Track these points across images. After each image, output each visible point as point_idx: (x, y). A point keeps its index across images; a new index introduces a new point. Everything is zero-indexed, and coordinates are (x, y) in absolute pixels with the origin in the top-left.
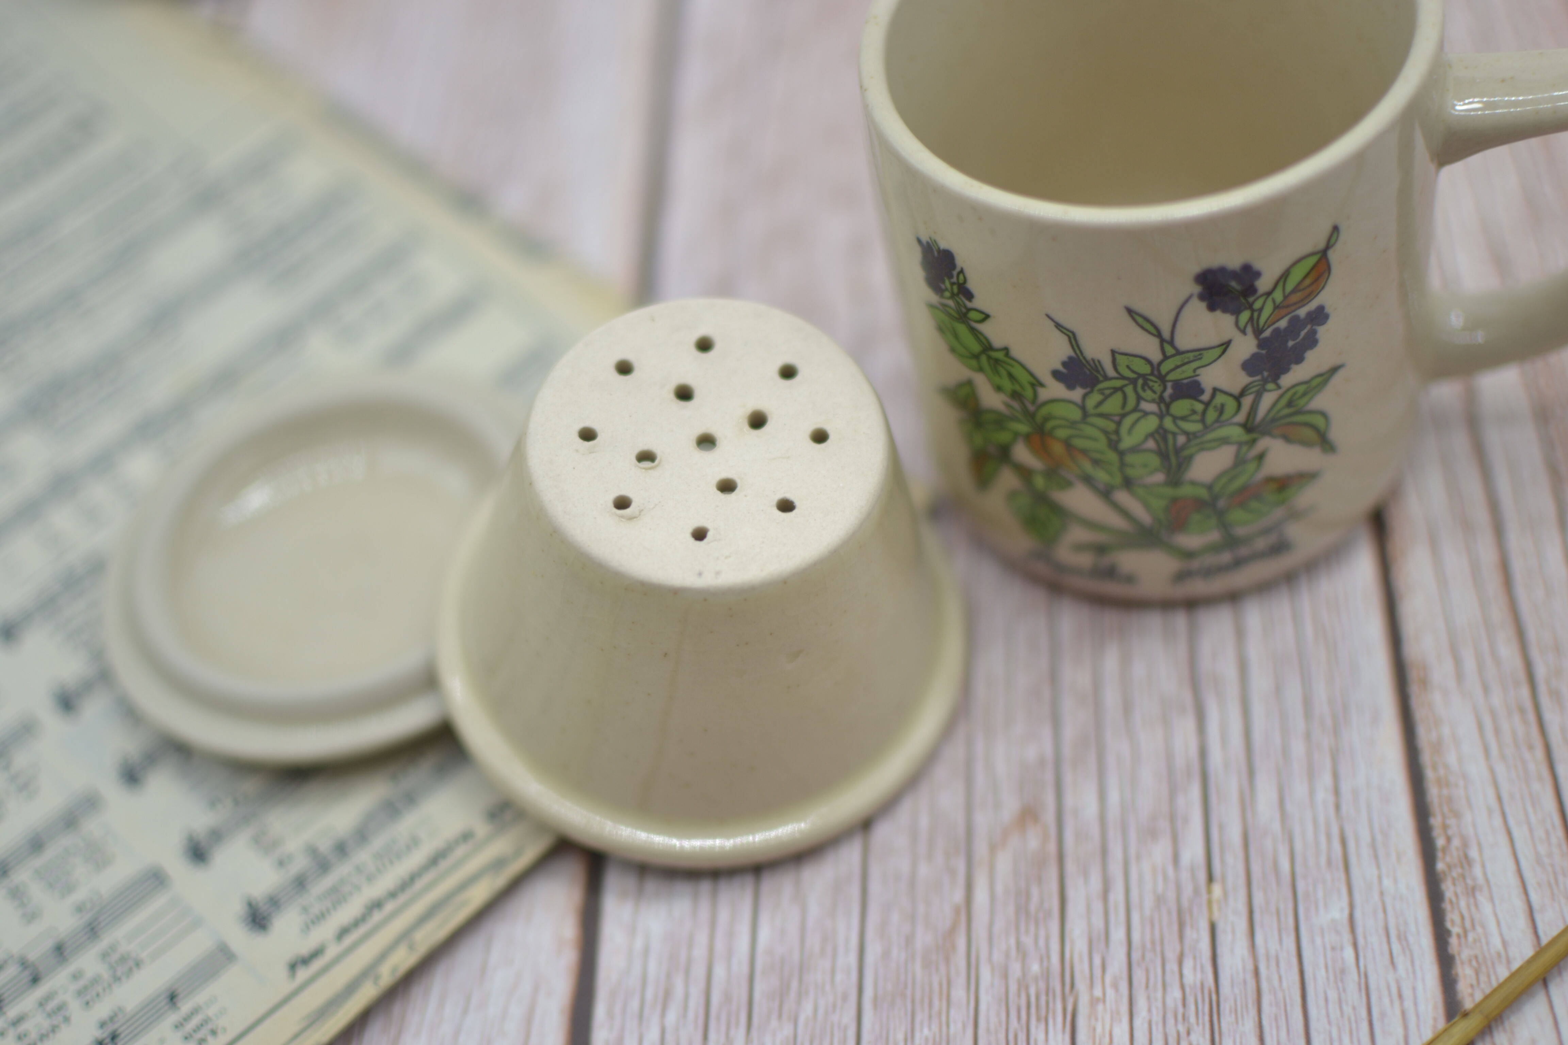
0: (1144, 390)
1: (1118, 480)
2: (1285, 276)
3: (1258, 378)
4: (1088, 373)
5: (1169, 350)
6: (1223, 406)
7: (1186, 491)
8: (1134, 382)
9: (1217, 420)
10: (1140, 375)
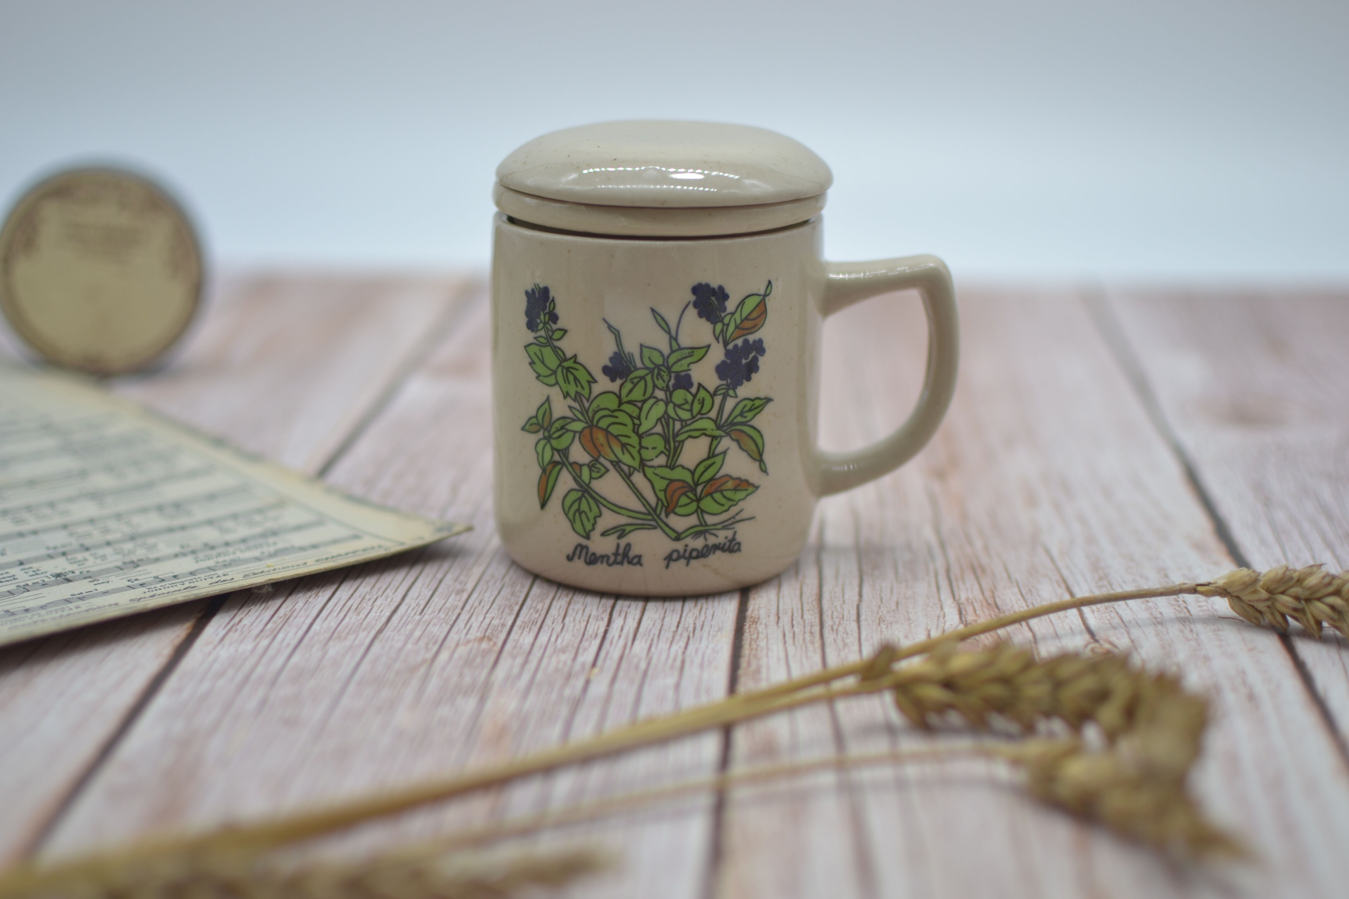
0: (658, 379)
1: (636, 464)
2: (742, 303)
3: (724, 382)
4: (625, 364)
5: (675, 346)
6: (703, 400)
7: (678, 474)
8: (651, 371)
9: (699, 413)
10: (657, 366)
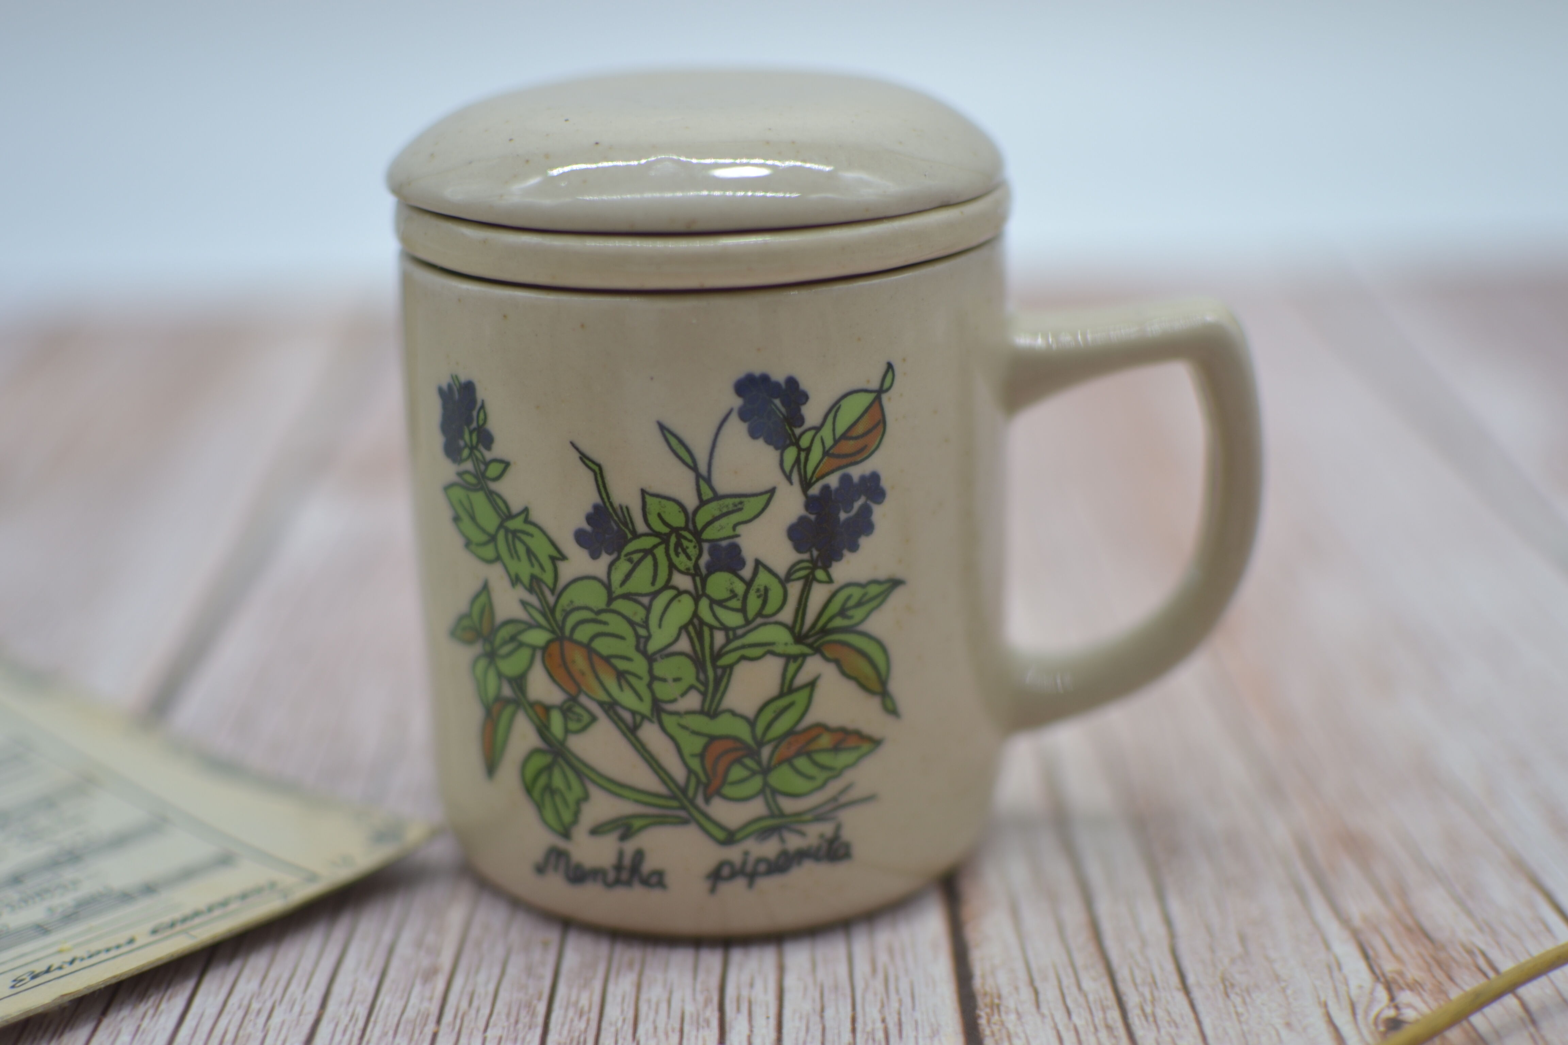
0: (677, 554)
1: (645, 708)
2: (835, 408)
3: (806, 556)
4: (615, 527)
5: (707, 494)
6: (766, 590)
7: (723, 726)
8: (664, 539)
9: (760, 614)
10: (675, 530)
